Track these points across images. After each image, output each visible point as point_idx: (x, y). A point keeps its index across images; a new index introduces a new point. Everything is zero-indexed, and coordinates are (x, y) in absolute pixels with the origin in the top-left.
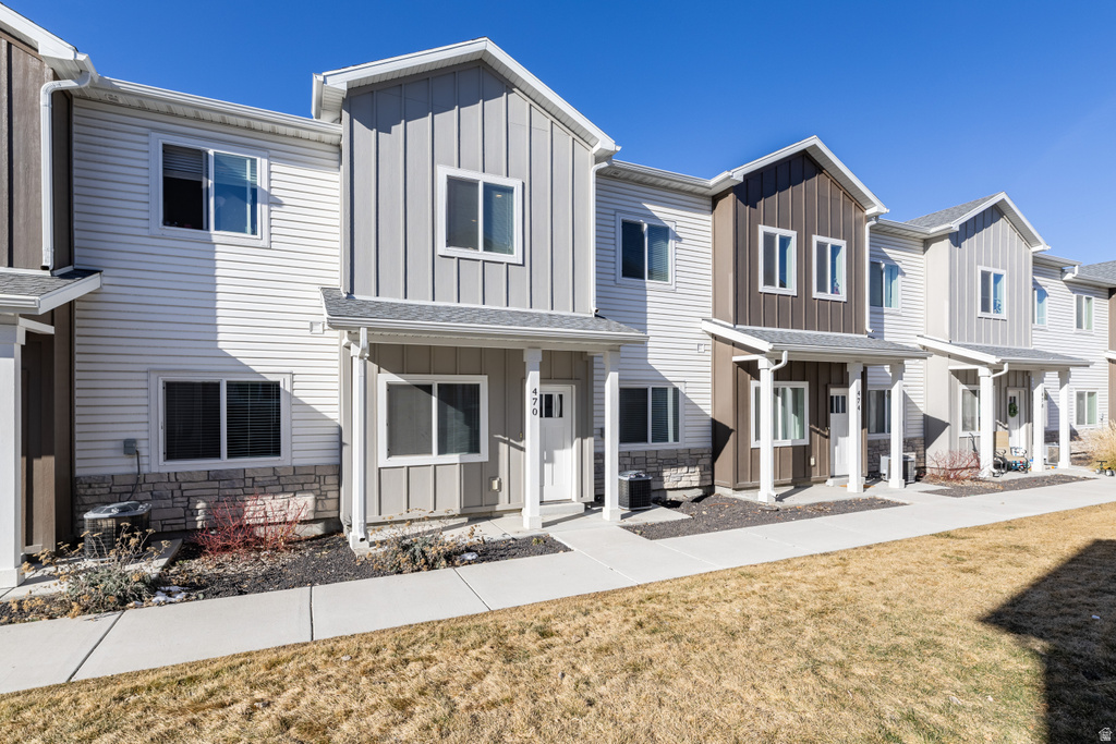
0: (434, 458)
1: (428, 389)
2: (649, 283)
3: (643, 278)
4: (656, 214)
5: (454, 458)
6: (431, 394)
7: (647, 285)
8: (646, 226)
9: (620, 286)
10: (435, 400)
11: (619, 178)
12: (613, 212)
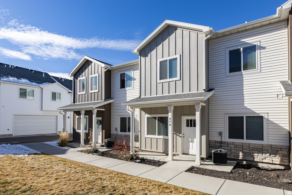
0: (157, 136)
1: (155, 118)
2: (244, 72)
3: (240, 70)
4: (248, 42)
5: (161, 137)
6: (156, 119)
7: (243, 73)
8: (242, 49)
9: (228, 77)
10: (157, 121)
11: (225, 35)
12: (224, 49)
